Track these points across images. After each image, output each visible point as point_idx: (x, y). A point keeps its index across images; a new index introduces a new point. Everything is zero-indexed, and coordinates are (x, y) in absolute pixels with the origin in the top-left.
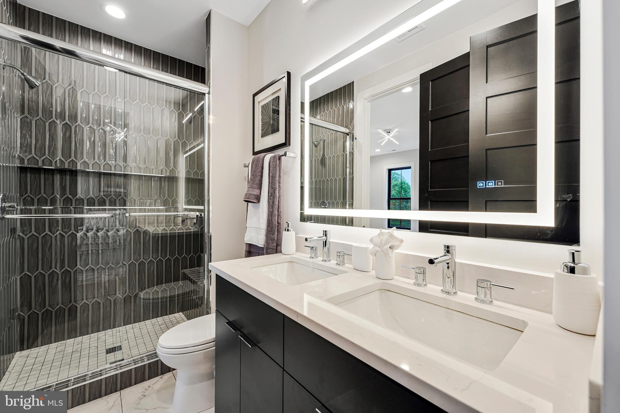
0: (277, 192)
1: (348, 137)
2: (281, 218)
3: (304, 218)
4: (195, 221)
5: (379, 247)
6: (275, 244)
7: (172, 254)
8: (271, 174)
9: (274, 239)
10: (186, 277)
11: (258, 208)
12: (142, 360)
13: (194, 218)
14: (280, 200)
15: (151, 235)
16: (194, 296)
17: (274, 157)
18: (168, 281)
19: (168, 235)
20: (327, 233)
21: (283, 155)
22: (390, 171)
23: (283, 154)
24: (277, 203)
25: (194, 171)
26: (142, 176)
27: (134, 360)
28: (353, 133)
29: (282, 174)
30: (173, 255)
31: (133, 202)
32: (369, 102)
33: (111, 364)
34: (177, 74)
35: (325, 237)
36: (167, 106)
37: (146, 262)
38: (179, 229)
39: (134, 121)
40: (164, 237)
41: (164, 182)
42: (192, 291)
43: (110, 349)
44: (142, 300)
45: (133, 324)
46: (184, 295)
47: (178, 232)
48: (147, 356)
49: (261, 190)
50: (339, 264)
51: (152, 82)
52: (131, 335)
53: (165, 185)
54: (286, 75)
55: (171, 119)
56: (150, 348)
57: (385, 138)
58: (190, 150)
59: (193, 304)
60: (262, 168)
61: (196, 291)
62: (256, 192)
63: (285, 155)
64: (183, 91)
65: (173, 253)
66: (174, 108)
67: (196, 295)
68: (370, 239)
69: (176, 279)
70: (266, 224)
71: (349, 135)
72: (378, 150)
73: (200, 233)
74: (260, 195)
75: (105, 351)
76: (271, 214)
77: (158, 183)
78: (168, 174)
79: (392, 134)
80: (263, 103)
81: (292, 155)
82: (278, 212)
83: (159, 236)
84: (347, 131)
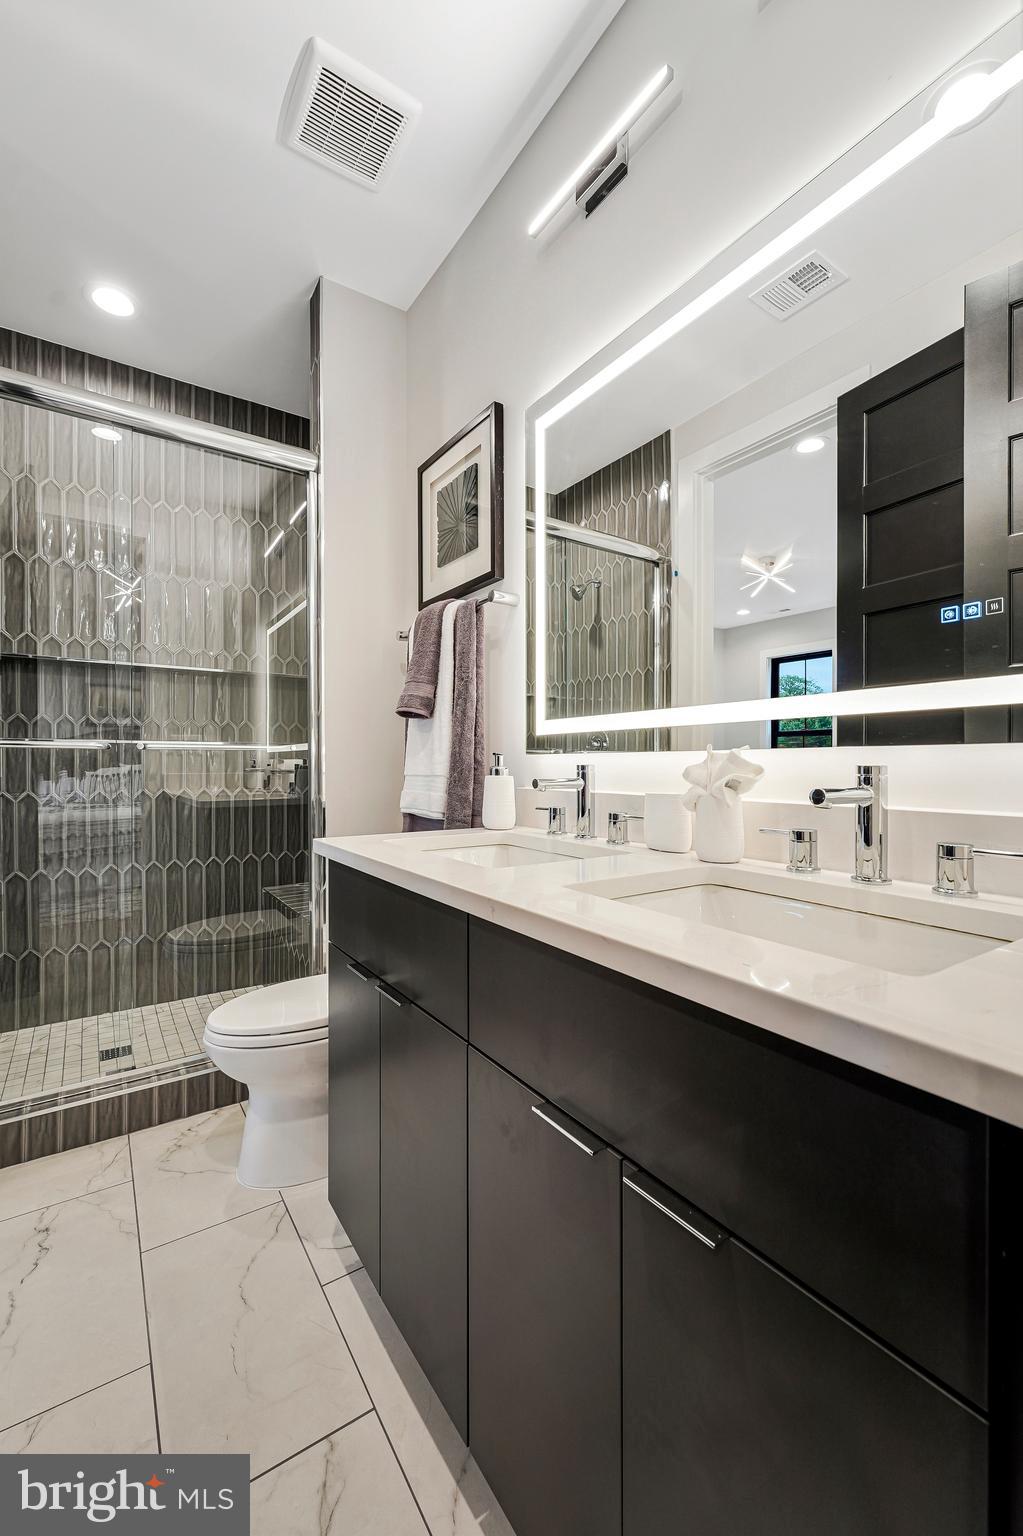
0: (473, 688)
1: (657, 571)
2: (483, 749)
3: (535, 744)
4: (292, 778)
5: (705, 787)
6: (469, 812)
7: (241, 850)
8: (457, 648)
9: (466, 799)
10: (271, 903)
11: (430, 729)
12: (175, 1071)
13: (291, 772)
14: (479, 708)
15: (194, 805)
16: (289, 942)
17: (465, 607)
18: (232, 909)
19: (232, 805)
20: (586, 771)
21: (485, 601)
22: (776, 663)
23: (486, 596)
24: (472, 714)
25: (289, 660)
26: (174, 670)
27: (157, 1071)
28: (669, 561)
29: (484, 646)
30: (244, 853)
31: (155, 730)
32: (710, 480)
33: (108, 1074)
34: (249, 429)
35: (581, 782)
36: (228, 512)
37: (185, 865)
38: (256, 792)
39: (154, 551)
40: (222, 809)
41: (222, 685)
42: (284, 929)
43: (107, 1051)
44: (175, 947)
45: (158, 1005)
46: (268, 938)
47: (254, 801)
48: (185, 1064)
49: (436, 688)
50: (614, 842)
51: (193, 451)
52: (152, 1025)
53: (224, 692)
54: (492, 412)
55: (235, 538)
56: (191, 1047)
57: (761, 579)
58: (279, 617)
59: (286, 961)
60: (439, 634)
61: (294, 932)
62: (425, 691)
63: (490, 599)
64: (262, 467)
65: (244, 848)
66: (243, 516)
67: (294, 940)
68: (683, 771)
69: (251, 906)
70: (448, 764)
71: (660, 565)
72: (743, 612)
73: (302, 803)
74: (435, 697)
75: (97, 1054)
76: (458, 740)
77: (210, 687)
78: (230, 668)
79: (779, 567)
80: (439, 487)
81: (508, 598)
82: (475, 735)
83: (210, 809)
84: (655, 555)
